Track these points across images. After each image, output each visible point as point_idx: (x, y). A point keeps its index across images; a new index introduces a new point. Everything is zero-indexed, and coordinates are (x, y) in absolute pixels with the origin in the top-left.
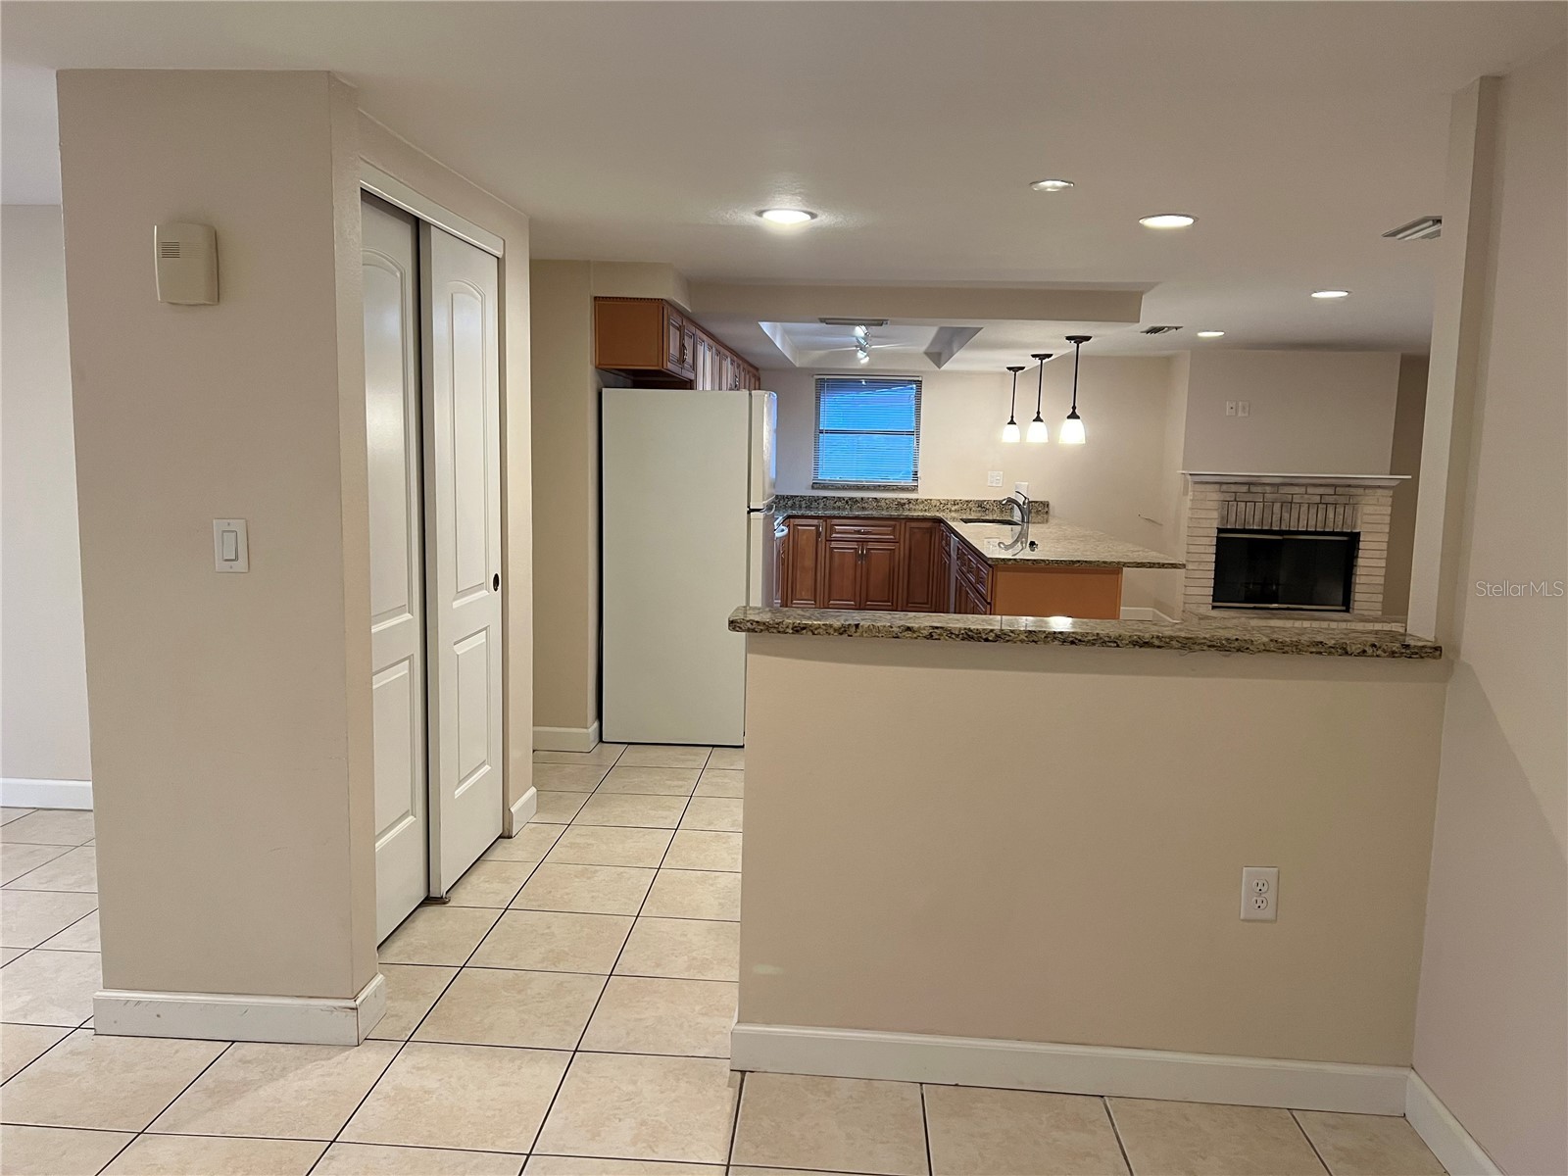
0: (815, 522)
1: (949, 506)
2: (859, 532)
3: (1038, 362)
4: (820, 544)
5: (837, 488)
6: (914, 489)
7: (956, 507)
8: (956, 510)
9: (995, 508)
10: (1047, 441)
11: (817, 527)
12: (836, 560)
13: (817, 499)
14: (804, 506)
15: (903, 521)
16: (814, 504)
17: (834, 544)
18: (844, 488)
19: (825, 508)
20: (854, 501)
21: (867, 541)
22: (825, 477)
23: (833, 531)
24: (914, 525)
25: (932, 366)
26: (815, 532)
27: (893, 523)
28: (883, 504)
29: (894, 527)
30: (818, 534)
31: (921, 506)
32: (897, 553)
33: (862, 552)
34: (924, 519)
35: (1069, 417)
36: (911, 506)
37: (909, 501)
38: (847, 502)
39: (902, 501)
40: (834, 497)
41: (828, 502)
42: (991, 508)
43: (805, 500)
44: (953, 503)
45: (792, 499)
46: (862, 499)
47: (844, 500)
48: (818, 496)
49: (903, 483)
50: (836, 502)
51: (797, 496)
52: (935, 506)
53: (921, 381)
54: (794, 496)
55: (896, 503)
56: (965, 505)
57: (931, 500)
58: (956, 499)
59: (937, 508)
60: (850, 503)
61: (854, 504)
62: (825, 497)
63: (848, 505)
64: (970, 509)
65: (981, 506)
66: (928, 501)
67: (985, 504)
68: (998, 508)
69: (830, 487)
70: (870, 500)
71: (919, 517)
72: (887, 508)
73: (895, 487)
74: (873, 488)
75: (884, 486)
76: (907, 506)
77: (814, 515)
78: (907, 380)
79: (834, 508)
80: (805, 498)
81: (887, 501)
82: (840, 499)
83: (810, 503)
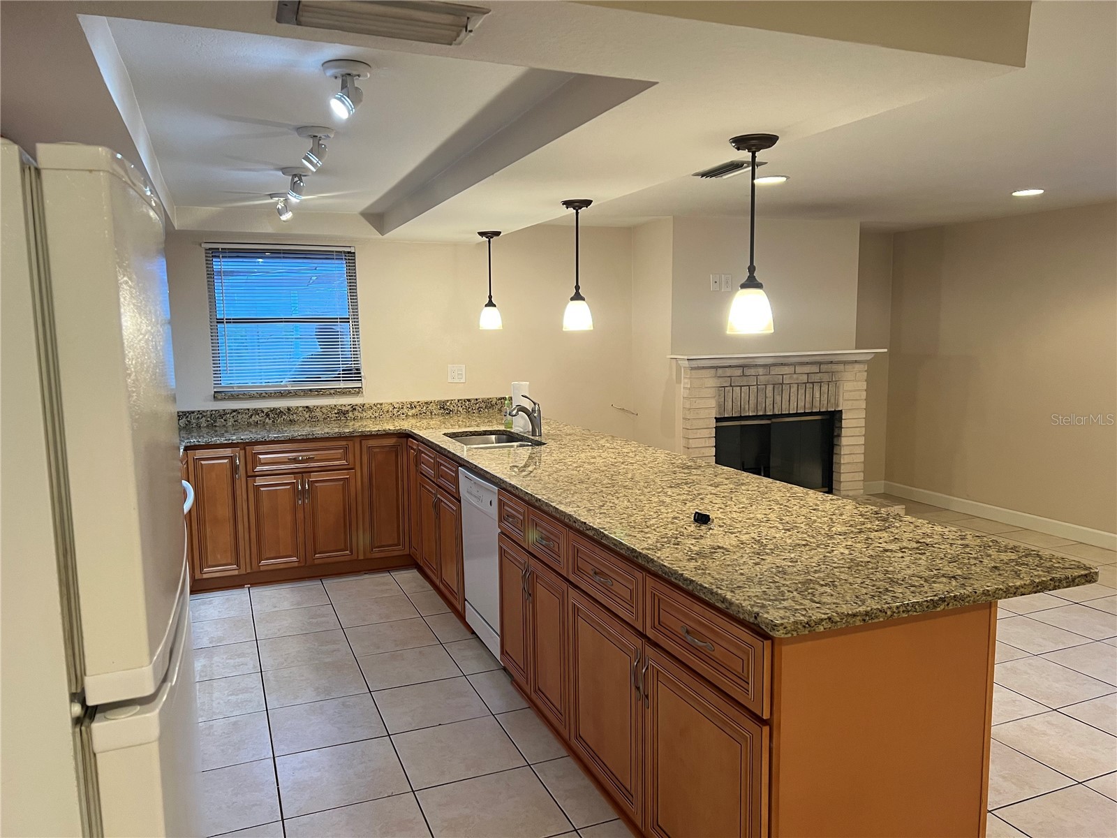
0: (228, 452)
1: (405, 410)
2: (295, 460)
3: (572, 211)
4: (238, 482)
5: (251, 397)
6: (358, 391)
7: (413, 411)
8: (413, 416)
9: (460, 409)
10: (592, 328)
11: (232, 459)
12: (266, 505)
13: (223, 414)
14: (204, 425)
15: (358, 439)
16: (220, 422)
17: (259, 481)
18: (262, 396)
19: (237, 427)
20: (277, 413)
21: (308, 472)
22: (230, 382)
23: (256, 462)
24: (372, 443)
25: (371, 233)
26: (228, 466)
27: (344, 443)
28: (318, 414)
29: (346, 449)
30: (234, 469)
31: (370, 413)
32: (352, 483)
33: (303, 486)
34: (387, 435)
35: (743, 286)
36: (356, 413)
37: (354, 407)
38: (267, 414)
39: (344, 408)
40: (248, 409)
41: (240, 417)
42: (456, 408)
43: (205, 416)
44: (409, 406)
45: (185, 417)
46: (289, 409)
47: (263, 412)
48: (224, 410)
49: (342, 385)
50: (252, 415)
51: (193, 412)
52: (388, 412)
53: (354, 253)
54: (188, 412)
55: (336, 411)
56: (425, 408)
57: (381, 404)
58: (412, 401)
59: (390, 413)
60: (271, 415)
61: (278, 417)
62: (234, 411)
63: (269, 419)
64: (431, 413)
65: (443, 408)
66: (379, 406)
67: (448, 404)
68: (463, 409)
69: (241, 396)
70: (301, 409)
71: (379, 433)
72: (324, 419)
73: (332, 391)
74: (302, 394)
75: (317, 390)
76: (350, 414)
77: (226, 442)
78: (333, 251)
79: (249, 424)
80: (205, 414)
81: (323, 410)
82: (257, 412)
83: (213, 420)
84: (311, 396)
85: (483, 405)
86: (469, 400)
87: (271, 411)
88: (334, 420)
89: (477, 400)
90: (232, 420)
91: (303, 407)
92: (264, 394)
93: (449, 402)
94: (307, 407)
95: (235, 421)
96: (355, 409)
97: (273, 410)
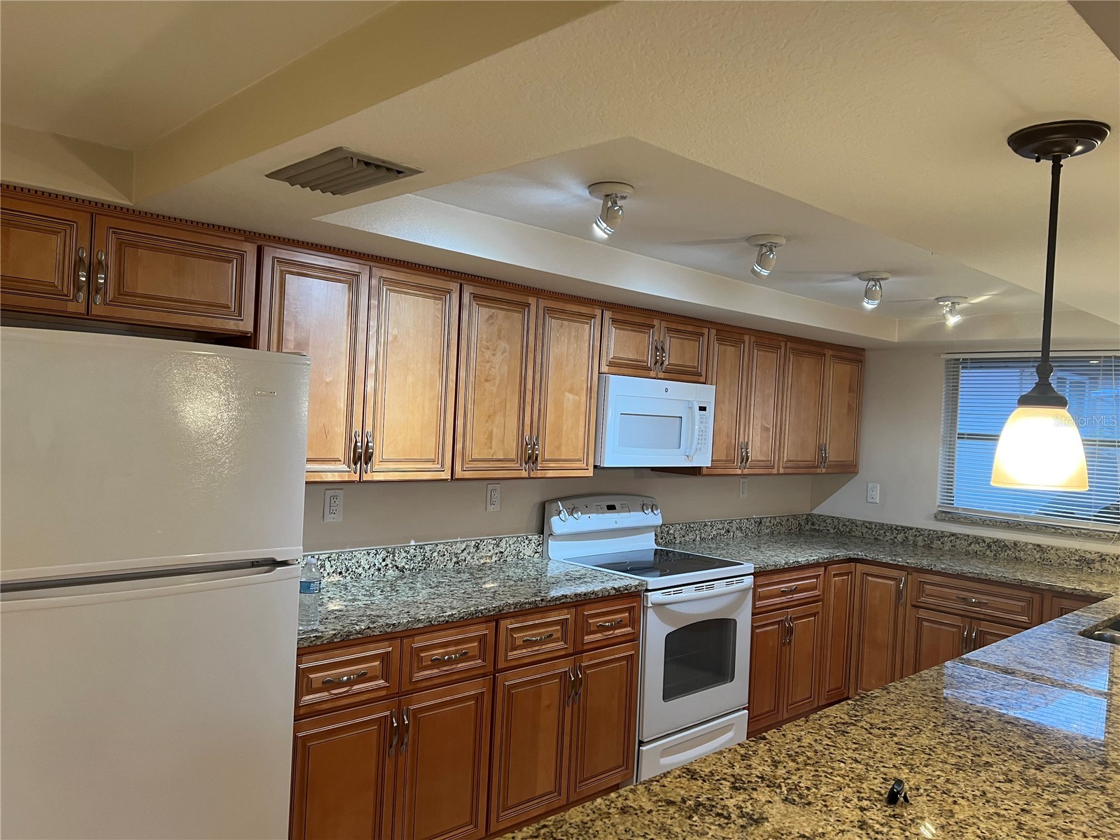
0: (894, 573)
2: (965, 601)
4: (900, 608)
5: (973, 522)
11: (896, 582)
12: (926, 642)
13: (940, 536)
14: (920, 543)
16: (937, 544)
17: (923, 614)
19: (954, 553)
20: (1001, 545)
21: (978, 618)
23: (922, 591)
26: (893, 588)
29: (1030, 602)
30: (899, 593)
33: (969, 633)
36: (1106, 565)
37: (1103, 558)
38: (989, 546)
39: (1088, 556)
40: (968, 536)
41: (958, 542)
43: (922, 535)
45: (903, 532)
46: (1015, 544)
47: (985, 542)
48: (943, 532)
49: (1091, 525)
50: (971, 543)
51: (912, 529)
54: (907, 527)
55: (1077, 558)
60: (994, 547)
61: (1002, 551)
62: (953, 535)
63: (991, 551)
69: (962, 520)
70: (1030, 546)
71: (1075, 592)
72: (1060, 564)
73: (1075, 532)
74: (1034, 528)
75: (1054, 527)
76: (1097, 565)
77: (892, 562)
79: (967, 553)
80: (922, 533)
81: (1060, 553)
82: (977, 540)
83: (930, 541)
84: (1045, 533)
87: (994, 542)
88: (1073, 568)
90: (949, 544)
91: (1034, 545)
92: (988, 522)
94: (1039, 546)
95: (952, 546)
96: (1104, 560)
97: (996, 542)
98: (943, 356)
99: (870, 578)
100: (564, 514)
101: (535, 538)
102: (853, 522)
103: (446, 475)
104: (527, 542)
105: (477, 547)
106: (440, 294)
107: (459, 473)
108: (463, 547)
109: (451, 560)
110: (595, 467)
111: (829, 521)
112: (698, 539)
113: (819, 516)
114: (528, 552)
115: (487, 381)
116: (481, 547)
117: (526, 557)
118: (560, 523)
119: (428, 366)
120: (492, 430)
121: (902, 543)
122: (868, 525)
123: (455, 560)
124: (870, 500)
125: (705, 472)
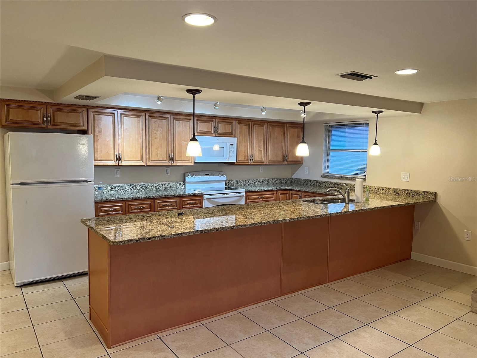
1: (379, 190)
7: (383, 191)
8: (383, 193)
9: (403, 194)
13: (322, 182)
14: (318, 185)
16: (322, 185)
18: (339, 178)
22: (331, 172)
38: (334, 185)
40: (329, 182)
42: (401, 193)
44: (381, 189)
45: (313, 182)
46: (340, 184)
47: (333, 183)
51: (315, 181)
52: (373, 190)
53: (368, 123)
56: (388, 191)
57: (371, 186)
58: (383, 187)
59: (374, 191)
60: (335, 185)
61: (337, 186)
62: (325, 182)
64: (390, 193)
65: (396, 192)
66: (370, 187)
67: (398, 190)
68: (405, 194)
69: (328, 177)
73: (354, 179)
74: (345, 178)
75: (350, 178)
77: (298, 190)
78: (362, 123)
80: (318, 182)
81: (351, 186)
82: (331, 183)
83: (320, 184)
84: (347, 180)
85: (415, 194)
86: (408, 190)
87: (335, 183)
89: (412, 190)
90: (324, 185)
91: (345, 184)
92: (334, 177)
93: (399, 190)
97: (336, 183)
98: (323, 125)
99: (293, 195)
100: (190, 176)
101: (182, 183)
102: (301, 180)
103: (144, 164)
104: (179, 184)
105: (162, 185)
106: (138, 116)
107: (148, 164)
108: (158, 185)
109: (154, 188)
110: (194, 162)
111: (295, 180)
112: (243, 184)
113: (293, 178)
114: (180, 187)
115: (155, 139)
116: (164, 185)
117: (179, 188)
118: (188, 179)
119: (137, 136)
120: (158, 153)
121: (313, 185)
122: (305, 180)
123: (155, 188)
124: (306, 172)
125: (236, 163)
